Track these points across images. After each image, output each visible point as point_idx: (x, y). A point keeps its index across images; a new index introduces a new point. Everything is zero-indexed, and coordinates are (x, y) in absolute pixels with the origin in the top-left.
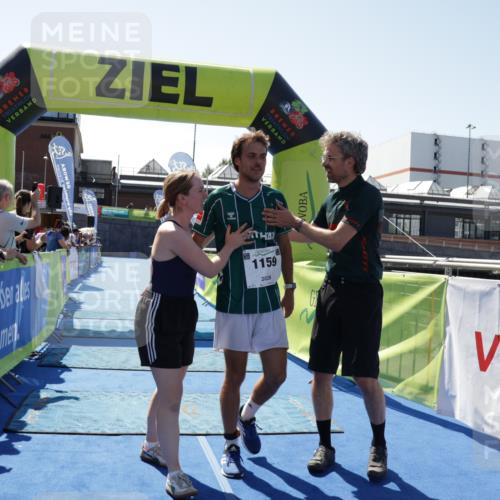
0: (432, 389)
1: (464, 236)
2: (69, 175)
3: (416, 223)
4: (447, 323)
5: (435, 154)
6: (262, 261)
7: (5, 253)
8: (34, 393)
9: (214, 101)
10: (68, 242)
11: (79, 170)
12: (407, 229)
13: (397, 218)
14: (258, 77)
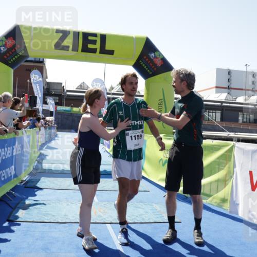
0: (227, 200)
1: (243, 122)
2: (40, 90)
3: (218, 115)
4: (234, 166)
5: (229, 79)
6: (135, 136)
7: (8, 130)
8: (22, 202)
9: (115, 52)
10: (40, 124)
11: (45, 87)
12: (214, 118)
13: (209, 112)
14: (138, 39)
